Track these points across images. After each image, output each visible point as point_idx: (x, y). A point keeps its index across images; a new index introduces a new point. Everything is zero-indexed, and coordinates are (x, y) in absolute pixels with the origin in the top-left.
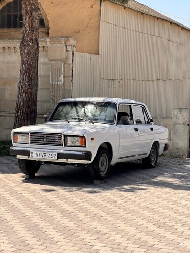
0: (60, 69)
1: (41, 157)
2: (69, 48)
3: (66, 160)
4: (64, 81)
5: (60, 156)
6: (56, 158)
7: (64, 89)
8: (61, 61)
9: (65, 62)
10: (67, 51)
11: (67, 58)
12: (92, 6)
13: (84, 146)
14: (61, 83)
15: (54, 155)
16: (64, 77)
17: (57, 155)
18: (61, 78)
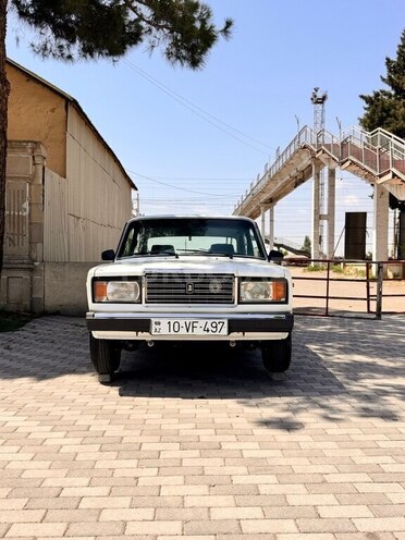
0: (24, 191)
1: (183, 331)
2: (38, 160)
3: (241, 333)
4: (30, 210)
5: (234, 325)
6: (225, 331)
7: (30, 224)
8: (25, 178)
9: (31, 180)
10: (34, 164)
11: (35, 175)
12: (53, 111)
13: (283, 300)
14: (26, 214)
15: (219, 326)
16: (30, 204)
17: (226, 325)
18: (26, 205)
